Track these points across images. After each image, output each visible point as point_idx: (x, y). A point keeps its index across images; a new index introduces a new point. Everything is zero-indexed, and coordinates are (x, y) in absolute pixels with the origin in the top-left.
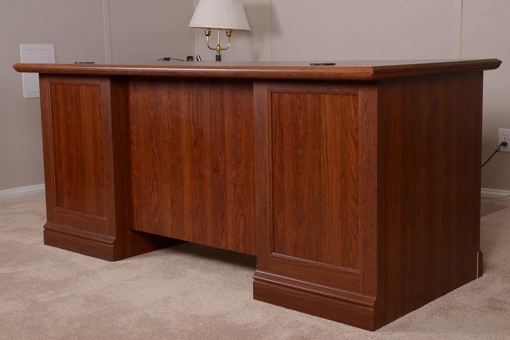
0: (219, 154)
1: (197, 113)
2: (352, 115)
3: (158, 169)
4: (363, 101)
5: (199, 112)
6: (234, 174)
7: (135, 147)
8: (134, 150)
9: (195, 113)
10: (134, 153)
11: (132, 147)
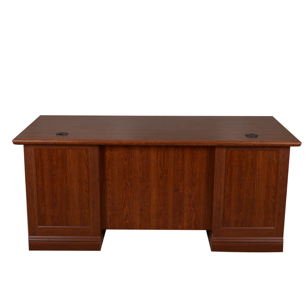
0: (179, 181)
1: (163, 161)
2: (274, 159)
3: (129, 193)
4: (282, 153)
5: (166, 160)
6: (190, 191)
7: (110, 183)
8: (109, 185)
9: (162, 161)
10: (109, 186)
11: (107, 183)
